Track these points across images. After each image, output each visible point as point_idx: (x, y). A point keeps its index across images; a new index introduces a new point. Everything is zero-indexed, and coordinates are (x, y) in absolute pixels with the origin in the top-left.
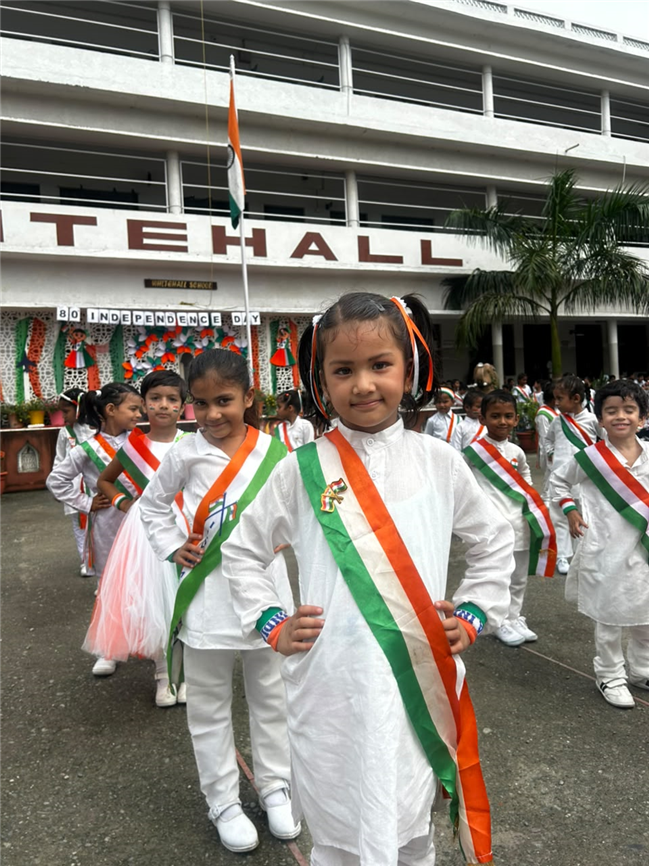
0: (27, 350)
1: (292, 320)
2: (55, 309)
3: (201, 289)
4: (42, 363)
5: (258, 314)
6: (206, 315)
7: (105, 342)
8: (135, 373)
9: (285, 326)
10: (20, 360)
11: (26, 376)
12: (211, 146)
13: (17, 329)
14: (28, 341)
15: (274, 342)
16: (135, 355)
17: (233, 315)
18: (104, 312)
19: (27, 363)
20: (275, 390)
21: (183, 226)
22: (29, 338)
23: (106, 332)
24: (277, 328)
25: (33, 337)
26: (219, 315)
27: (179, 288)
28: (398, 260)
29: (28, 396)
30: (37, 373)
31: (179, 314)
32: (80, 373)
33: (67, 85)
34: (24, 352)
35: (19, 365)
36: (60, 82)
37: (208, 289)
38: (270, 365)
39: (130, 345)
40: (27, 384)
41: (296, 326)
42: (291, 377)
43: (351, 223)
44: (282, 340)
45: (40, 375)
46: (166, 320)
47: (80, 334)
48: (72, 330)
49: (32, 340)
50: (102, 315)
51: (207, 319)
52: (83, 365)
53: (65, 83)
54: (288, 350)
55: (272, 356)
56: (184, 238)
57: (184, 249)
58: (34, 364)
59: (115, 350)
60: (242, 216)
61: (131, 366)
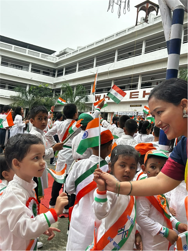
5: (143, 112)
12: (133, 74)
18: (120, 112)
21: (138, 92)
37: (140, 106)
56: (138, 95)
57: (138, 97)
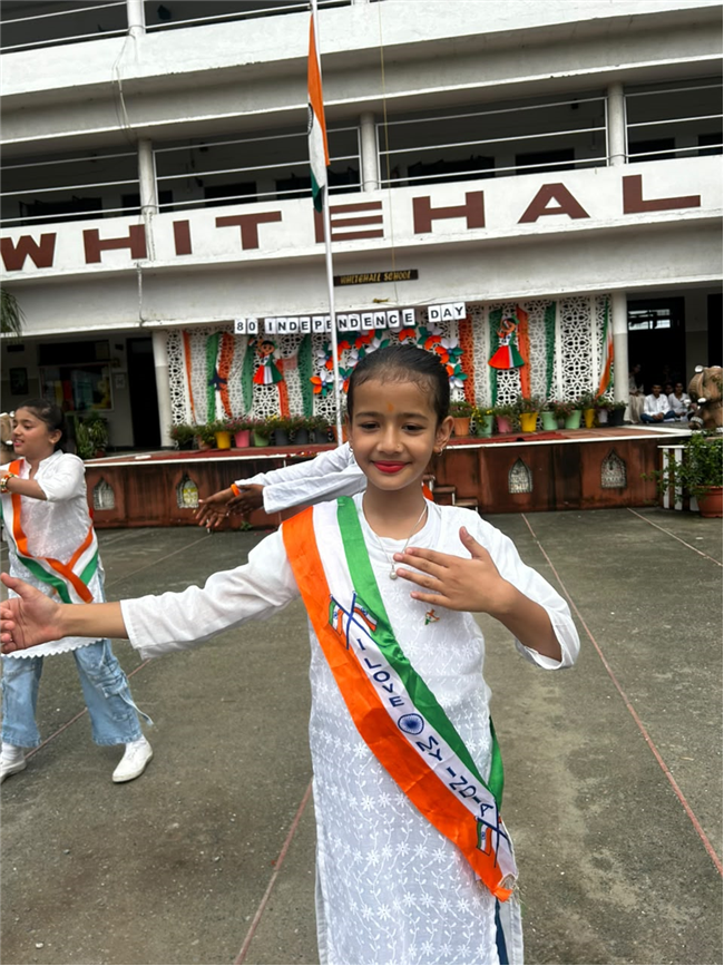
0: (218, 367)
1: (522, 307)
2: (232, 322)
3: (398, 280)
4: (233, 380)
5: (463, 305)
6: (396, 313)
7: (294, 353)
8: (324, 387)
9: (510, 316)
10: (211, 378)
11: (218, 394)
13: (207, 346)
14: (219, 358)
15: (495, 338)
16: (326, 366)
17: (430, 309)
18: (282, 321)
19: (217, 381)
20: (494, 400)
21: (378, 205)
22: (220, 354)
23: (295, 342)
24: (500, 319)
25: (223, 352)
26: (411, 311)
27: (371, 282)
28: (694, 201)
29: (220, 415)
30: (228, 391)
31: (364, 316)
32: (270, 389)
33: (238, 66)
34: (215, 369)
35: (210, 383)
36: (231, 65)
37: (407, 279)
38: (488, 368)
39: (320, 355)
40: (219, 403)
41: (526, 314)
42: (518, 382)
43: (613, 161)
44: (506, 334)
45: (231, 393)
46: (349, 324)
47: (268, 346)
48: (260, 342)
49: (223, 356)
50: (280, 324)
51: (397, 319)
52: (271, 381)
53: (235, 64)
54: (514, 347)
55: (491, 357)
56: (379, 219)
57: (379, 234)
58: (225, 381)
59: (303, 363)
60: (326, 193)
61: (319, 379)
